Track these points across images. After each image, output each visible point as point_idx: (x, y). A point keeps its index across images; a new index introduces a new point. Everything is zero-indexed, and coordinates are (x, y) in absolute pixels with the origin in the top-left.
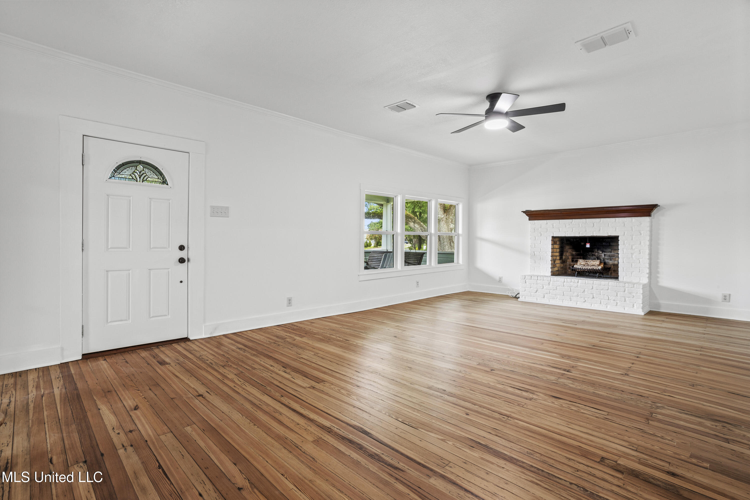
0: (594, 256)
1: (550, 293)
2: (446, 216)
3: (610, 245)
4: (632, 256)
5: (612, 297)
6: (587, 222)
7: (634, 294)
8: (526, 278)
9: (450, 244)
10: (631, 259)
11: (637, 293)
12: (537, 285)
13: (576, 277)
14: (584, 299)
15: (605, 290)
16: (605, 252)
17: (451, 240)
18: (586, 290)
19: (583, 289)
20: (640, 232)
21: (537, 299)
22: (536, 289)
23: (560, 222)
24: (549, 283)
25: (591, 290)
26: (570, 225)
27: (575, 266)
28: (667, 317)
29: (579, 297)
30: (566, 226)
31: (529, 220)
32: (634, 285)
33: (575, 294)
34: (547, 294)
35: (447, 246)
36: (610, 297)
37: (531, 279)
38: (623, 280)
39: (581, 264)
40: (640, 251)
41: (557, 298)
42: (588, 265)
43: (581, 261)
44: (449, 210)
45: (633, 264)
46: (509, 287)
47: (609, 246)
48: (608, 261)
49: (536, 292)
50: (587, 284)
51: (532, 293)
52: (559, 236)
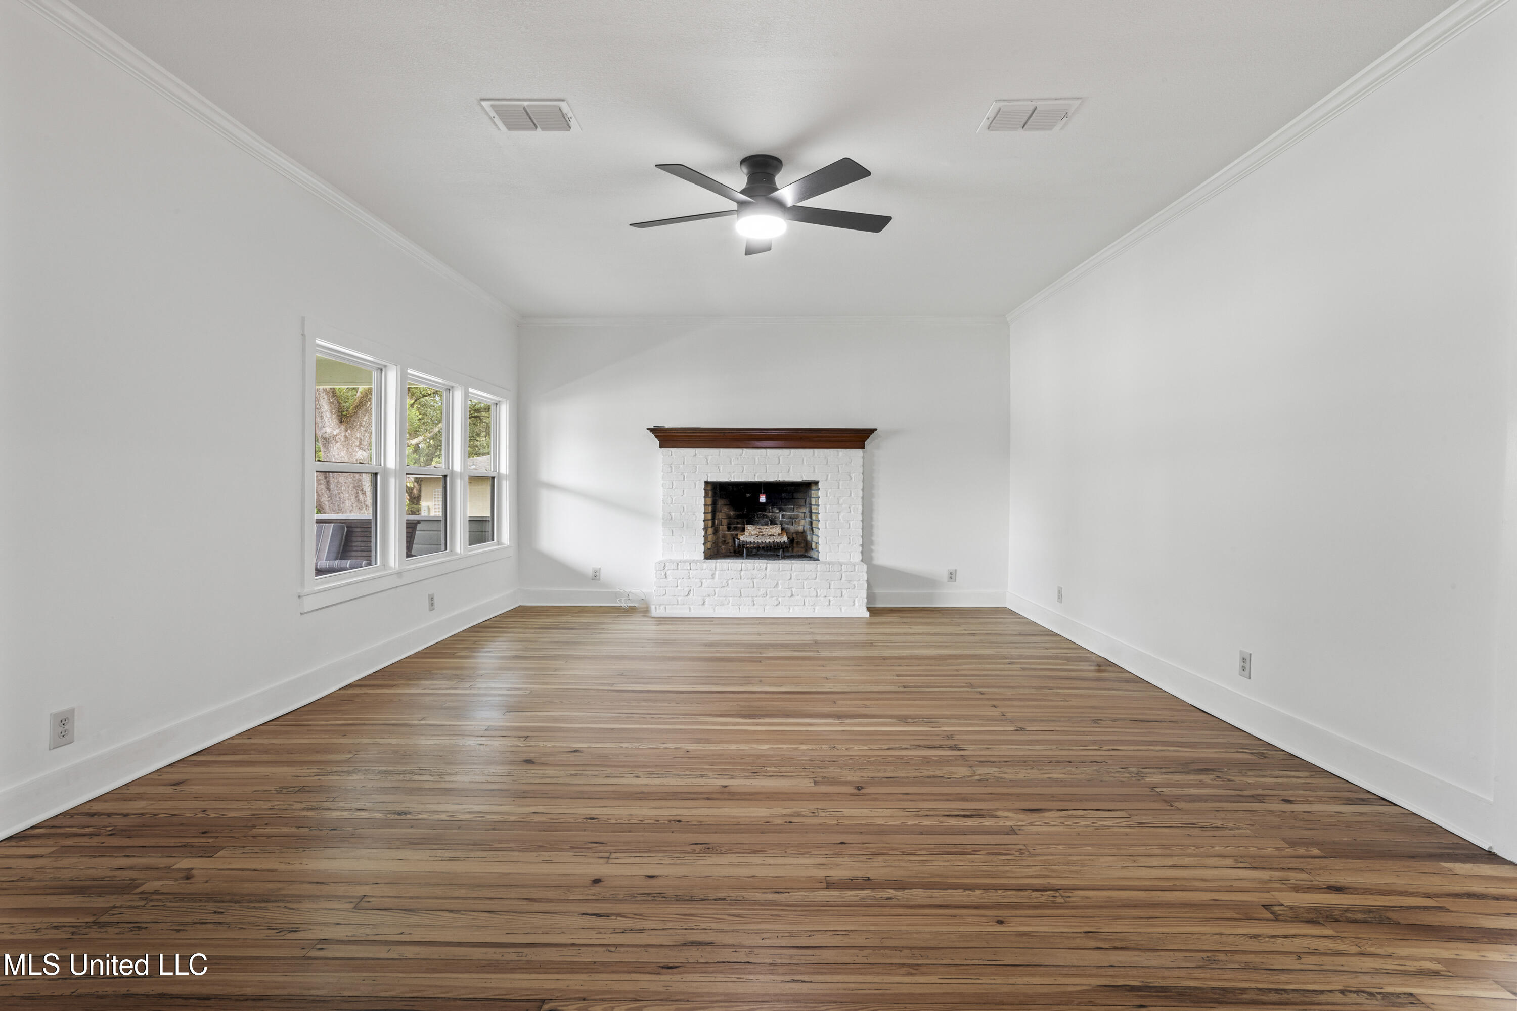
0: (766, 518)
1: (715, 594)
2: (346, 430)
3: (793, 498)
4: (838, 517)
5: (822, 591)
6: (768, 455)
7: (855, 583)
8: (666, 568)
9: (357, 497)
10: (837, 521)
11: (859, 580)
12: (689, 580)
13: (746, 558)
14: (777, 599)
15: (811, 580)
16: (783, 511)
17: (358, 486)
18: (780, 582)
19: (776, 581)
20: (849, 475)
21: (690, 608)
22: (687, 589)
23: (721, 453)
24: (713, 575)
25: (788, 582)
26: (738, 459)
27: (742, 538)
28: (901, 615)
29: (768, 596)
30: (731, 460)
31: (661, 447)
32: (855, 567)
33: (762, 591)
34: (709, 596)
35: (347, 502)
36: (818, 591)
37: (678, 569)
38: (826, 558)
39: (751, 534)
40: (849, 507)
41: (728, 604)
42: (763, 535)
43: (750, 528)
44: (352, 417)
45: (840, 530)
46: (619, 590)
47: (791, 499)
48: (787, 527)
49: (686, 596)
50: (782, 570)
51: (679, 598)
52: (718, 480)
